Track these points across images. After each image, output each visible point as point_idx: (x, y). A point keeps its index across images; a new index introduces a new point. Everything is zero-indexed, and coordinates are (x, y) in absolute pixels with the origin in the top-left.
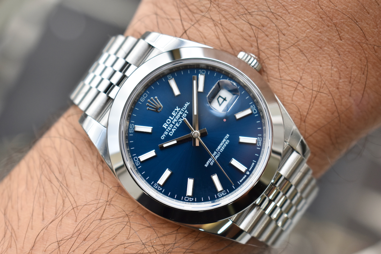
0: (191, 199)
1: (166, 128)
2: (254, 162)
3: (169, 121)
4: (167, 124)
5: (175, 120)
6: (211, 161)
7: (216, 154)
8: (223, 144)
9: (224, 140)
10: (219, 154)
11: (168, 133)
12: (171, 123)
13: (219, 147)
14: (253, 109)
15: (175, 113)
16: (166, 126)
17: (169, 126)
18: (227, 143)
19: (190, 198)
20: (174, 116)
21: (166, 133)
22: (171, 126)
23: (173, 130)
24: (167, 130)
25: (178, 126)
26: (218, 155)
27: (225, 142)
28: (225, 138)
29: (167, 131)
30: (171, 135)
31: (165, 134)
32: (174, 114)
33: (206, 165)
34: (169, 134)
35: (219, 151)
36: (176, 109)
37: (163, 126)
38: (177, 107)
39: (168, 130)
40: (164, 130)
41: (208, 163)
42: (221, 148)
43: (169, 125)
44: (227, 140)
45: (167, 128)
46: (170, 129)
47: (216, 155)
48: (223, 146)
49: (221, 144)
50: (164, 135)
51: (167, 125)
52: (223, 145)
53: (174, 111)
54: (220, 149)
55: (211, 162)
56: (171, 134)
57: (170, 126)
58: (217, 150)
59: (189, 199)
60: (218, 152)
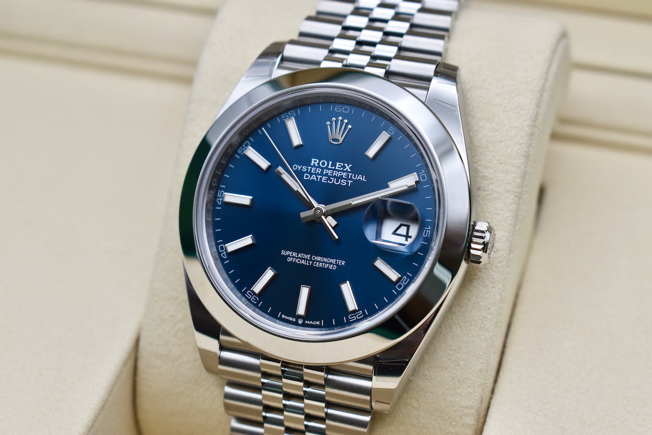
0: (224, 255)
1: (312, 164)
2: (321, 323)
3: (323, 164)
4: (319, 164)
5: (330, 172)
6: (294, 257)
7: (307, 259)
8: (327, 263)
9: (333, 261)
10: (309, 263)
11: (307, 172)
12: (323, 169)
13: (319, 258)
14: (402, 282)
15: (340, 166)
16: (314, 164)
17: (317, 167)
18: (331, 267)
19: (225, 253)
20: (335, 167)
21: (304, 169)
22: (319, 171)
23: (314, 177)
24: (309, 168)
25: (323, 181)
26: (306, 263)
27: (331, 263)
28: (338, 260)
29: (307, 169)
30: (305, 178)
31: (302, 168)
32: (337, 166)
33: (283, 253)
34: (305, 174)
35: (314, 261)
36: (346, 165)
37: (313, 160)
38: (350, 165)
39: (311, 169)
40: (308, 164)
41: (288, 253)
42: (320, 262)
43: (319, 167)
44: (336, 265)
45: (312, 166)
46: (312, 172)
47: (304, 259)
48: (324, 264)
49: (325, 260)
50: (299, 168)
51: (316, 165)
52: (325, 262)
53: (342, 164)
54: (317, 262)
55: (291, 257)
56: (307, 177)
57: (318, 169)
58: (314, 258)
59: (223, 252)
60: (311, 260)
